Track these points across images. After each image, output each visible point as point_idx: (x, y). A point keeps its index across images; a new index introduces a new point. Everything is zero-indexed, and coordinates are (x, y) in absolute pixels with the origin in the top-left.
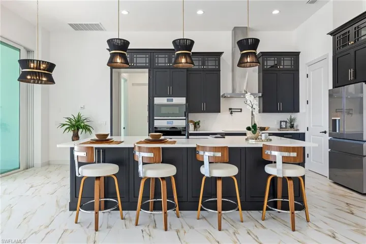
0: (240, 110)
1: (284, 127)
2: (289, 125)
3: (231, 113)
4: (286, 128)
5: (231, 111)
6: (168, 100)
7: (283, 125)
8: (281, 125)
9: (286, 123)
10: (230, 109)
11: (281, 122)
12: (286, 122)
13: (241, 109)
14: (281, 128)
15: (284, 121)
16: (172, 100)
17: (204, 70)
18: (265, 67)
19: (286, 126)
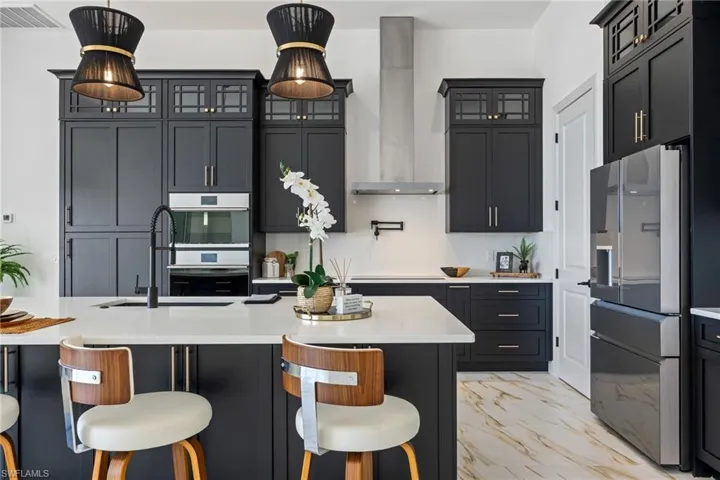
0: (399, 226)
1: (507, 267)
2: (517, 262)
3: (377, 234)
4: (510, 269)
5: (377, 227)
6: (204, 201)
7: (505, 262)
8: (498, 264)
9: (511, 259)
10: (374, 223)
11: (499, 255)
12: (511, 255)
13: (402, 224)
14: (499, 270)
15: (504, 254)
16: (214, 201)
17: (301, 124)
18: (458, 117)
19: (511, 266)
